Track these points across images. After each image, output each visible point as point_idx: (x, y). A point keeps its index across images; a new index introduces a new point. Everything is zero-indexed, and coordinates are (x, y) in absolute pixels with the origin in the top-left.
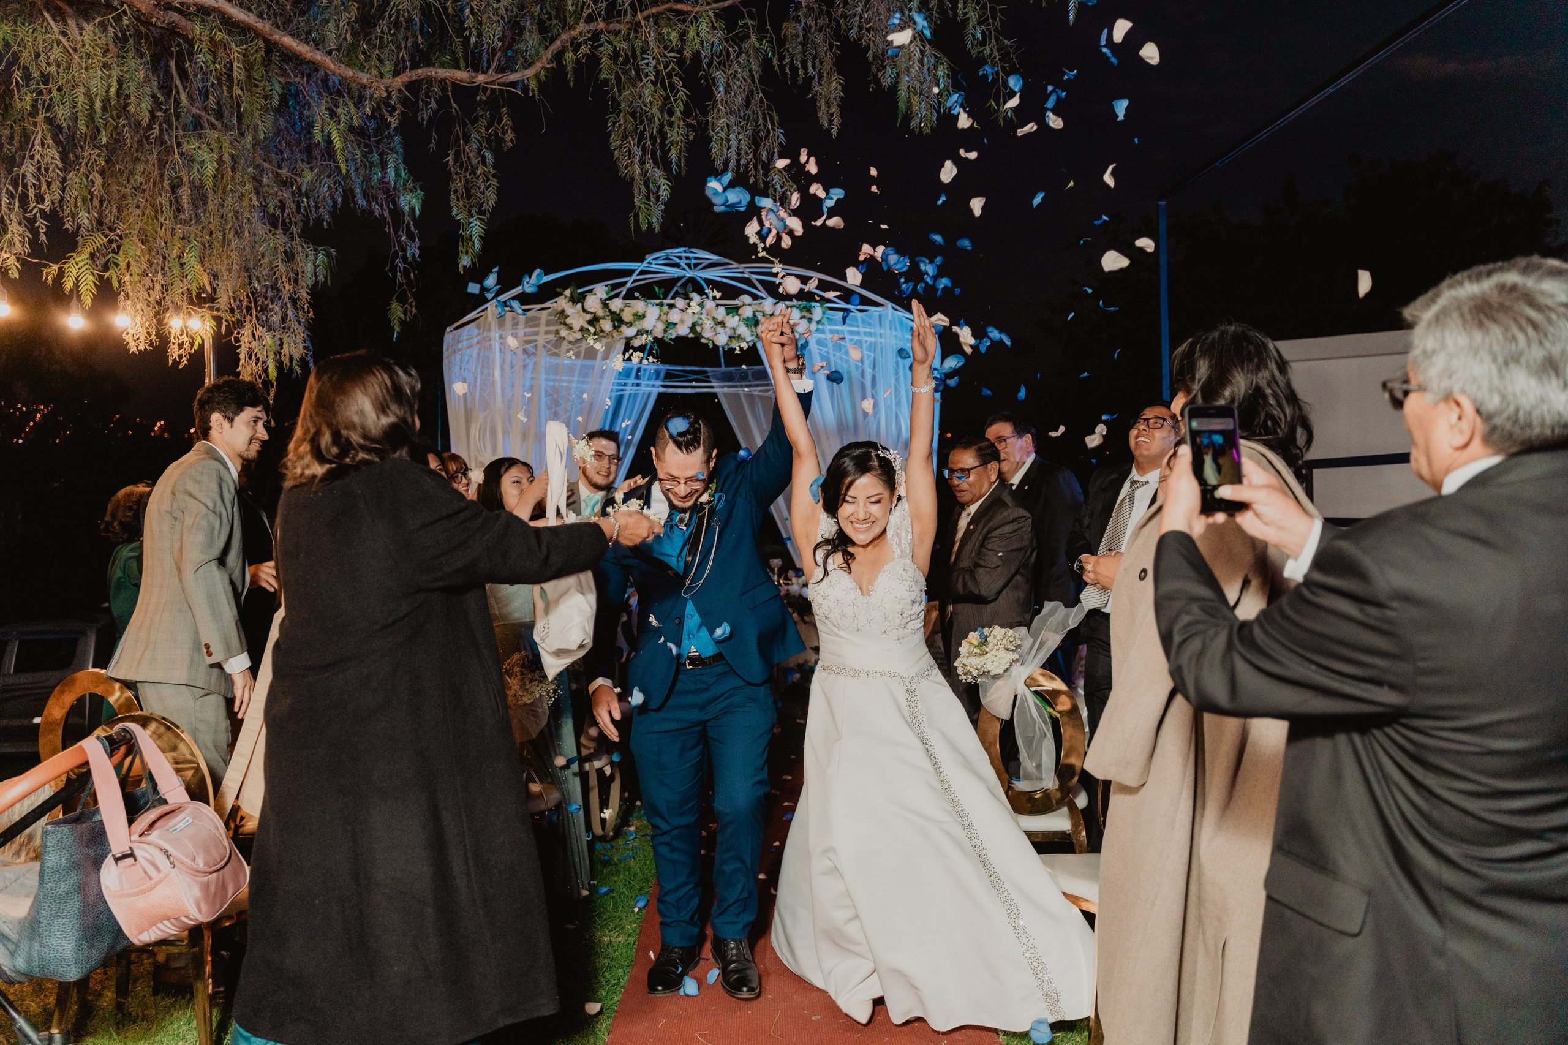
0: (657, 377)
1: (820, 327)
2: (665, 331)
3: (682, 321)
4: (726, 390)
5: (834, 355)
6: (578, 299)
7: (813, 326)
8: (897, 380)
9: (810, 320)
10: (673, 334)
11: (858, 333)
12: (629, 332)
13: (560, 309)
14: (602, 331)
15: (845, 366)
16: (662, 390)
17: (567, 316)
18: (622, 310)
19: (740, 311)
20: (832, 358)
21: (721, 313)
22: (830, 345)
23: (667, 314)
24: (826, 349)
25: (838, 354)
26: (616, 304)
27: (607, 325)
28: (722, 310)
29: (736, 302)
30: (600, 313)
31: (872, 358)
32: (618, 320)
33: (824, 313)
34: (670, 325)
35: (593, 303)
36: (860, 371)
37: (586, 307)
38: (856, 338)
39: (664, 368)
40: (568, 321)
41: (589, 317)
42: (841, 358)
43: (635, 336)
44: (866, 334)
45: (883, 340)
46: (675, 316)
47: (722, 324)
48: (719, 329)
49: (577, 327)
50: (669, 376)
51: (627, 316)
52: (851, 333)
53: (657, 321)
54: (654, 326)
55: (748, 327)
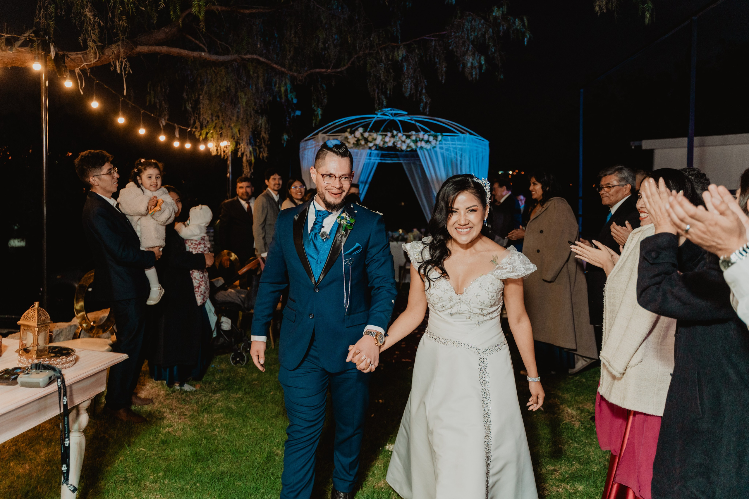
0: (378, 156)
1: (441, 142)
2: (384, 144)
3: (390, 141)
4: (405, 161)
6: (352, 132)
7: (438, 143)
8: (470, 162)
9: (437, 140)
10: (386, 146)
11: (455, 144)
12: (371, 145)
13: (346, 136)
14: (361, 144)
15: (450, 157)
17: (348, 139)
18: (368, 137)
19: (411, 137)
20: (445, 154)
21: (404, 138)
22: (444, 149)
23: (384, 138)
25: (447, 152)
26: (366, 135)
27: (363, 142)
28: (404, 137)
29: (410, 133)
30: (361, 138)
31: (460, 154)
32: (366, 140)
33: (442, 137)
34: (385, 142)
35: (358, 134)
36: (455, 159)
37: (355, 136)
38: (454, 146)
39: (380, 152)
41: (356, 139)
43: (373, 147)
44: (458, 144)
45: (465, 147)
46: (387, 139)
47: (404, 142)
48: (403, 144)
49: (352, 143)
51: (370, 139)
52: (452, 144)
53: (381, 141)
54: (380, 143)
55: (414, 143)
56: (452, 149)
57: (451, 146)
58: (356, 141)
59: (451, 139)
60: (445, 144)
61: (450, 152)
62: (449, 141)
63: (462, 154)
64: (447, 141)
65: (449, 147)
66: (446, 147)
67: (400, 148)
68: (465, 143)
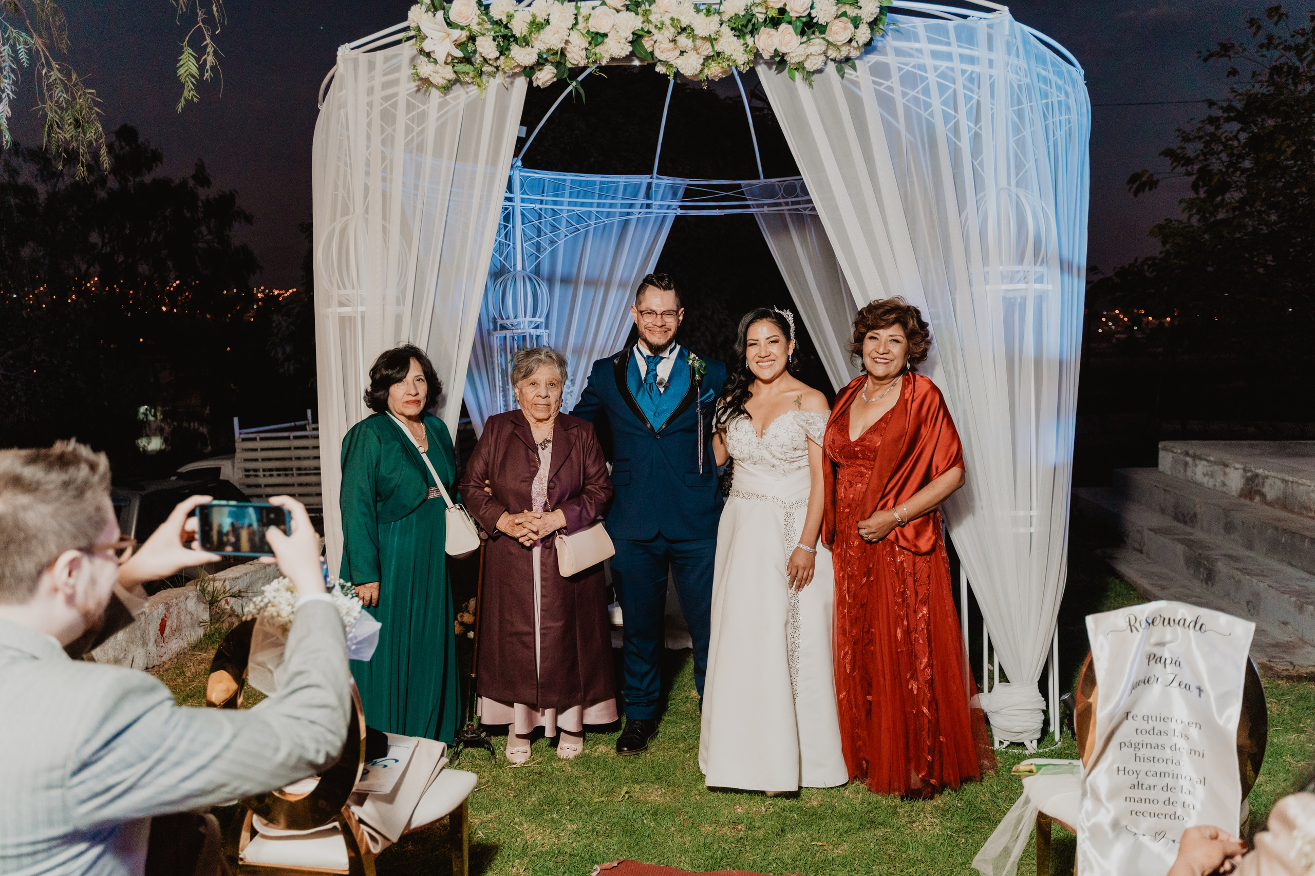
4: (766, 209)
5: (904, 94)
6: (441, 5)
11: (949, 57)
12: (527, 56)
15: (925, 115)
16: (680, 212)
17: (424, 38)
22: (896, 76)
24: (886, 83)
25: (912, 93)
30: (478, 28)
31: (974, 101)
33: (884, 12)
34: (595, 39)
35: (463, 8)
37: (453, 17)
38: (944, 64)
40: (427, 46)
41: (457, 34)
42: (916, 100)
44: (963, 58)
49: (441, 56)
50: (689, 193)
51: (519, 27)
52: (935, 55)
53: (571, 32)
54: (567, 42)
55: (738, 36)
56: (932, 78)
57: (928, 61)
58: (460, 45)
59: (927, 27)
60: (899, 52)
61: (926, 91)
62: (917, 39)
63: (978, 103)
64: (908, 39)
65: (920, 69)
66: (903, 69)
67: (671, 66)
68: (993, 56)
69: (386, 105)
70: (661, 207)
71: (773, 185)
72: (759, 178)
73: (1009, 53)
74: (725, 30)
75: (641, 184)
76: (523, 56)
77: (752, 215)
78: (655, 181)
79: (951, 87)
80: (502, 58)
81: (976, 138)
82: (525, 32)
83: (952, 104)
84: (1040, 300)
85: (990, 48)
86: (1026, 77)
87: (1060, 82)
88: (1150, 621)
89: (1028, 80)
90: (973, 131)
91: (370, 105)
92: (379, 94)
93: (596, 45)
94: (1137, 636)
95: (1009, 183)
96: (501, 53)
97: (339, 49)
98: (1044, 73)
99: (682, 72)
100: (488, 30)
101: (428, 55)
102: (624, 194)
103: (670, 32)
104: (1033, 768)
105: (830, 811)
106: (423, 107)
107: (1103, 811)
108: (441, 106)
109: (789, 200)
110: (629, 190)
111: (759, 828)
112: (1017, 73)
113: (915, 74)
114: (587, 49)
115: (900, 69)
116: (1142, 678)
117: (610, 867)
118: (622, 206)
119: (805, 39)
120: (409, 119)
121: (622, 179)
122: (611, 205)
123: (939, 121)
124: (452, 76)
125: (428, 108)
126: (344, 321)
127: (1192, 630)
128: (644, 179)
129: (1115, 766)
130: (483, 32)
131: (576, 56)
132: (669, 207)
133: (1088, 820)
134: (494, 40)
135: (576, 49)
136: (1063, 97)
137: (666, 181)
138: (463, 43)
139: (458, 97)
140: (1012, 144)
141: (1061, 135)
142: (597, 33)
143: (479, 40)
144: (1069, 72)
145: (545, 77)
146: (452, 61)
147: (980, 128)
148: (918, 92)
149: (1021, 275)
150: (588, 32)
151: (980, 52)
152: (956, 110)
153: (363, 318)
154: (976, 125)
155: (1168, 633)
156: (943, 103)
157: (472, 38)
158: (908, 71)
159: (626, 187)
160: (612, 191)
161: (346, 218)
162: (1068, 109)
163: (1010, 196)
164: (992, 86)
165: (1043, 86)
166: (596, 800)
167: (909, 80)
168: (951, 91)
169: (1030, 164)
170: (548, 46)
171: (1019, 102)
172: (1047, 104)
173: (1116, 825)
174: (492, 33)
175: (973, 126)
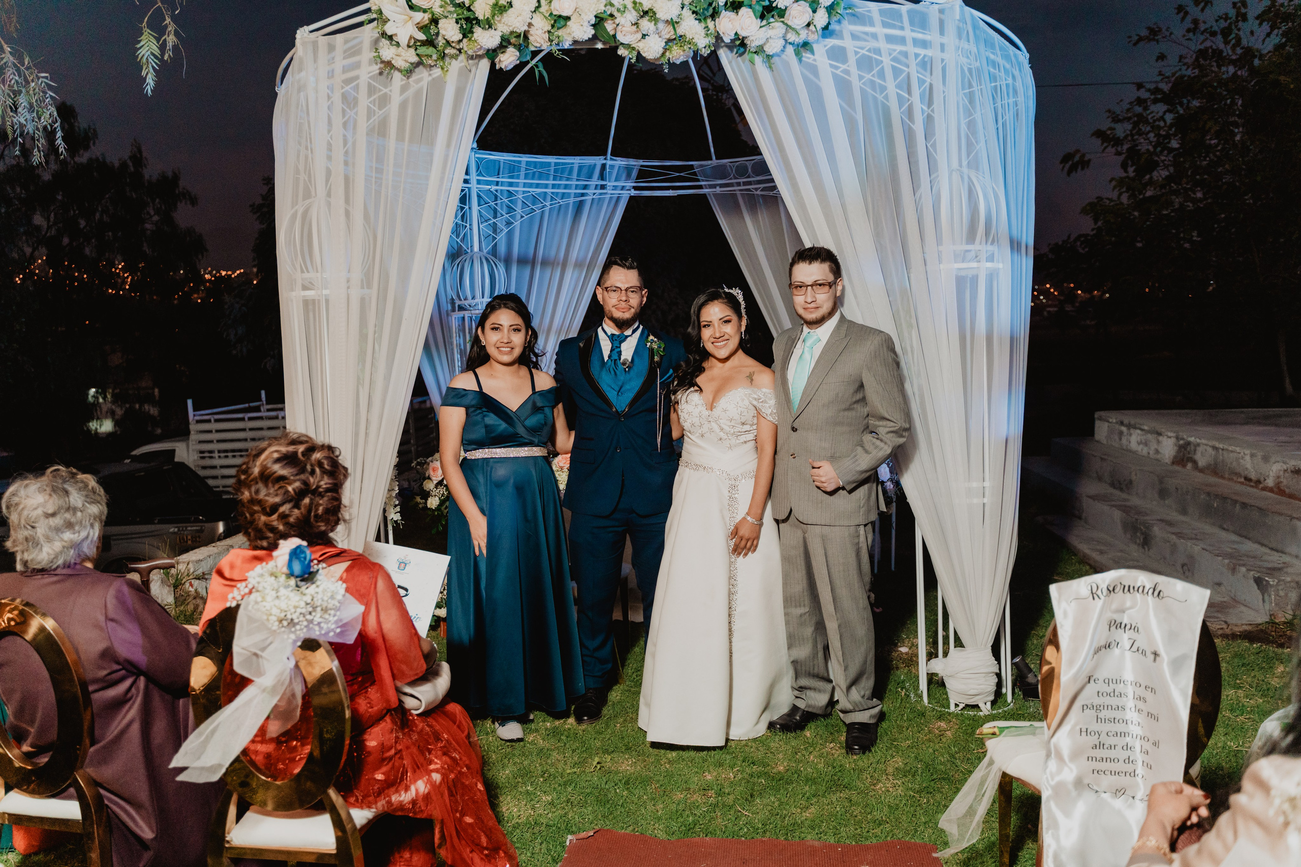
0: (628, 177)
3: (578, 13)
4: (718, 190)
5: (861, 78)
8: (971, 125)
11: (902, 41)
12: (489, 40)
13: (376, 8)
14: (446, 43)
15: (880, 97)
16: (633, 193)
17: (386, 21)
22: (852, 60)
24: (843, 67)
25: (868, 76)
30: (440, 11)
31: (927, 84)
32: (467, 19)
34: (557, 21)
38: (899, 48)
39: (636, 163)
40: (390, 29)
41: (419, 17)
42: (872, 83)
46: (565, 2)
48: (648, 24)
49: (403, 39)
50: (643, 174)
51: (482, 10)
52: (890, 39)
53: (534, 15)
54: (530, 25)
55: (700, 20)
56: (887, 61)
57: (883, 45)
58: (423, 28)
59: (882, 12)
60: (854, 37)
61: (882, 74)
62: (872, 24)
63: (931, 85)
64: (863, 24)
65: (875, 53)
66: (859, 53)
67: (633, 49)
68: (945, 40)
69: (347, 88)
70: (615, 188)
71: (724, 166)
72: (711, 159)
73: (960, 38)
74: (687, 13)
75: (595, 165)
76: (487, 39)
77: (704, 195)
78: (609, 162)
79: (905, 71)
80: (465, 40)
81: (929, 120)
82: (488, 14)
83: (905, 87)
84: (991, 277)
85: (942, 32)
86: (976, 61)
87: (1008, 66)
88: (1111, 589)
89: (978, 64)
90: (926, 114)
91: (331, 88)
92: (339, 77)
93: (559, 29)
94: (1099, 603)
95: (961, 166)
96: (465, 36)
97: (298, 31)
98: (992, 57)
99: (644, 55)
100: (450, 12)
101: (390, 38)
102: (579, 175)
103: (632, 16)
104: (996, 730)
105: (796, 776)
106: (385, 90)
107: (1066, 769)
108: (404, 89)
109: (741, 180)
110: (585, 171)
111: (729, 794)
112: (968, 57)
113: (870, 58)
114: (549, 32)
115: (856, 53)
116: (1103, 643)
117: (586, 836)
118: (577, 187)
119: (764, 22)
120: (370, 102)
121: (576, 161)
122: (566, 187)
123: (893, 104)
124: (415, 59)
125: (391, 91)
126: (309, 305)
127: (1150, 598)
128: (598, 161)
129: (1078, 728)
130: (446, 14)
131: (539, 39)
132: (623, 188)
133: (1053, 779)
134: (457, 22)
135: (540, 32)
136: (1010, 81)
137: (620, 162)
138: (426, 26)
139: (420, 80)
140: (964, 127)
141: (1009, 117)
142: (560, 16)
143: (442, 23)
144: (1015, 55)
145: (508, 59)
146: (414, 44)
147: (933, 111)
148: (873, 76)
149: (973, 254)
150: (551, 14)
151: (932, 36)
152: (909, 93)
153: (327, 301)
154: (929, 108)
155: (1128, 599)
156: (898, 86)
157: (435, 21)
158: (864, 55)
159: (580, 168)
160: (567, 173)
161: (308, 202)
162: (1015, 92)
163: (962, 178)
164: (944, 69)
165: (992, 70)
166: (568, 771)
167: (865, 63)
168: (904, 75)
169: (981, 146)
170: (511, 29)
171: (970, 86)
172: (996, 86)
173: (1079, 783)
174: (455, 15)
175: (925, 108)
